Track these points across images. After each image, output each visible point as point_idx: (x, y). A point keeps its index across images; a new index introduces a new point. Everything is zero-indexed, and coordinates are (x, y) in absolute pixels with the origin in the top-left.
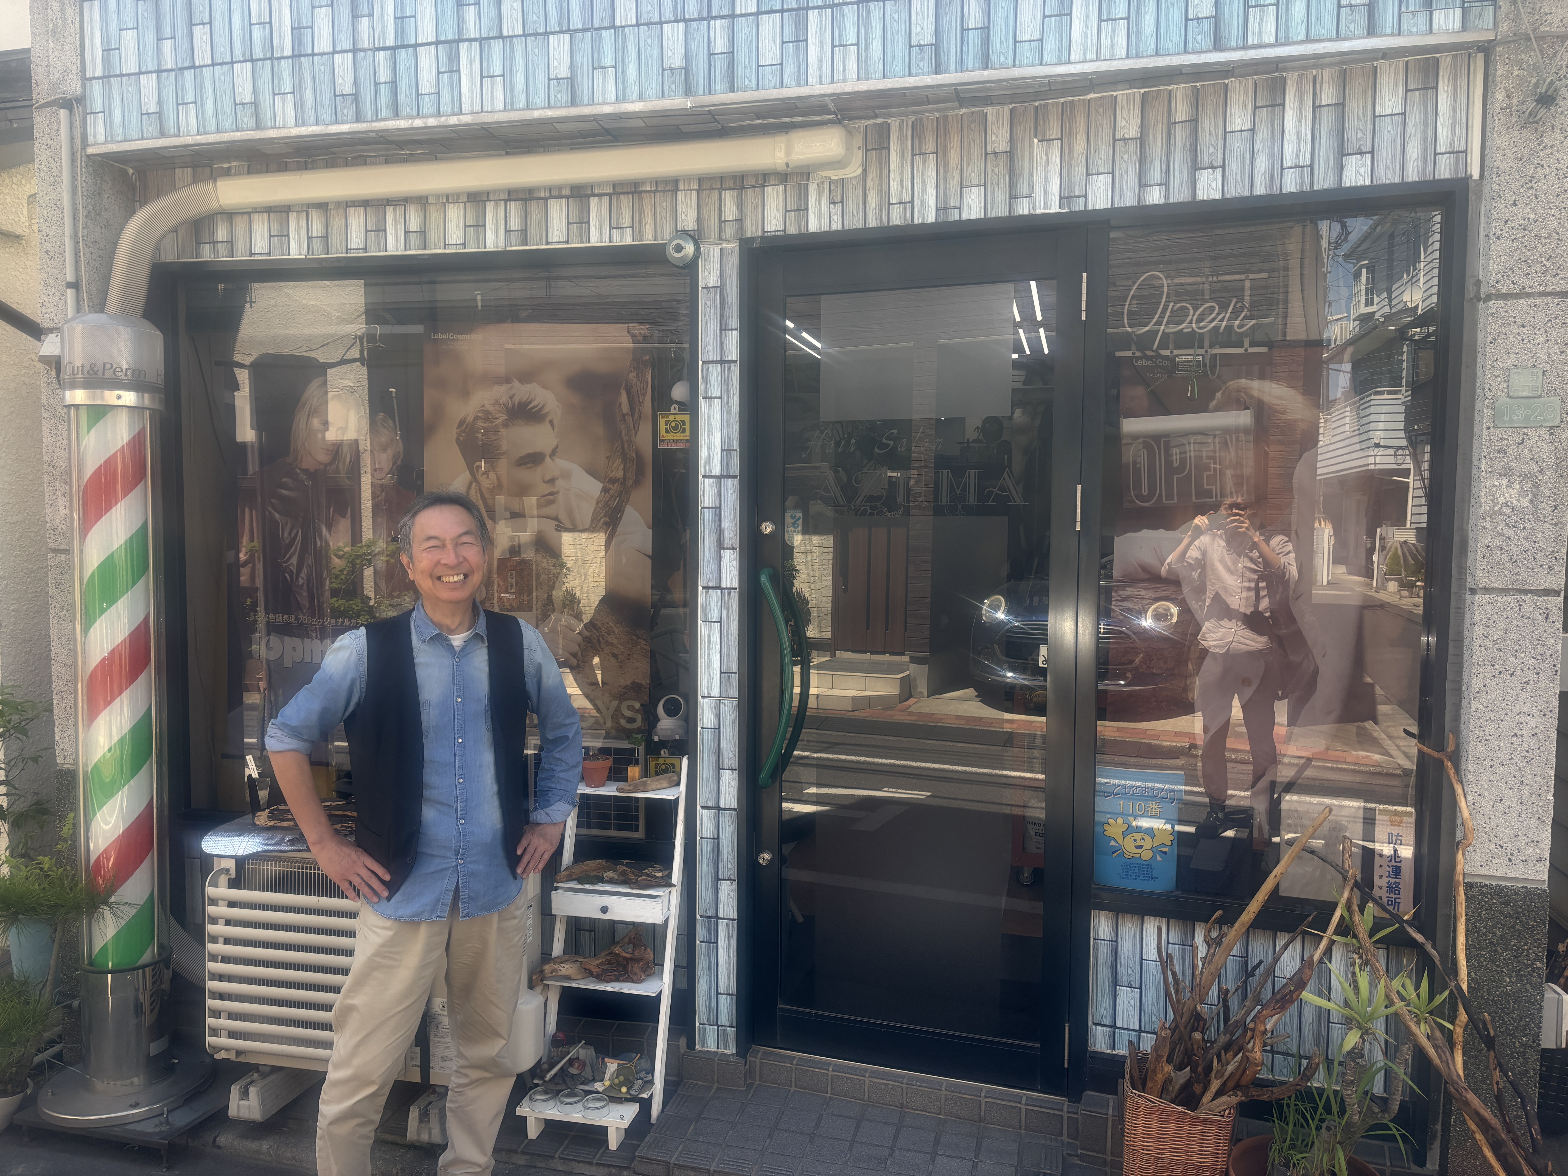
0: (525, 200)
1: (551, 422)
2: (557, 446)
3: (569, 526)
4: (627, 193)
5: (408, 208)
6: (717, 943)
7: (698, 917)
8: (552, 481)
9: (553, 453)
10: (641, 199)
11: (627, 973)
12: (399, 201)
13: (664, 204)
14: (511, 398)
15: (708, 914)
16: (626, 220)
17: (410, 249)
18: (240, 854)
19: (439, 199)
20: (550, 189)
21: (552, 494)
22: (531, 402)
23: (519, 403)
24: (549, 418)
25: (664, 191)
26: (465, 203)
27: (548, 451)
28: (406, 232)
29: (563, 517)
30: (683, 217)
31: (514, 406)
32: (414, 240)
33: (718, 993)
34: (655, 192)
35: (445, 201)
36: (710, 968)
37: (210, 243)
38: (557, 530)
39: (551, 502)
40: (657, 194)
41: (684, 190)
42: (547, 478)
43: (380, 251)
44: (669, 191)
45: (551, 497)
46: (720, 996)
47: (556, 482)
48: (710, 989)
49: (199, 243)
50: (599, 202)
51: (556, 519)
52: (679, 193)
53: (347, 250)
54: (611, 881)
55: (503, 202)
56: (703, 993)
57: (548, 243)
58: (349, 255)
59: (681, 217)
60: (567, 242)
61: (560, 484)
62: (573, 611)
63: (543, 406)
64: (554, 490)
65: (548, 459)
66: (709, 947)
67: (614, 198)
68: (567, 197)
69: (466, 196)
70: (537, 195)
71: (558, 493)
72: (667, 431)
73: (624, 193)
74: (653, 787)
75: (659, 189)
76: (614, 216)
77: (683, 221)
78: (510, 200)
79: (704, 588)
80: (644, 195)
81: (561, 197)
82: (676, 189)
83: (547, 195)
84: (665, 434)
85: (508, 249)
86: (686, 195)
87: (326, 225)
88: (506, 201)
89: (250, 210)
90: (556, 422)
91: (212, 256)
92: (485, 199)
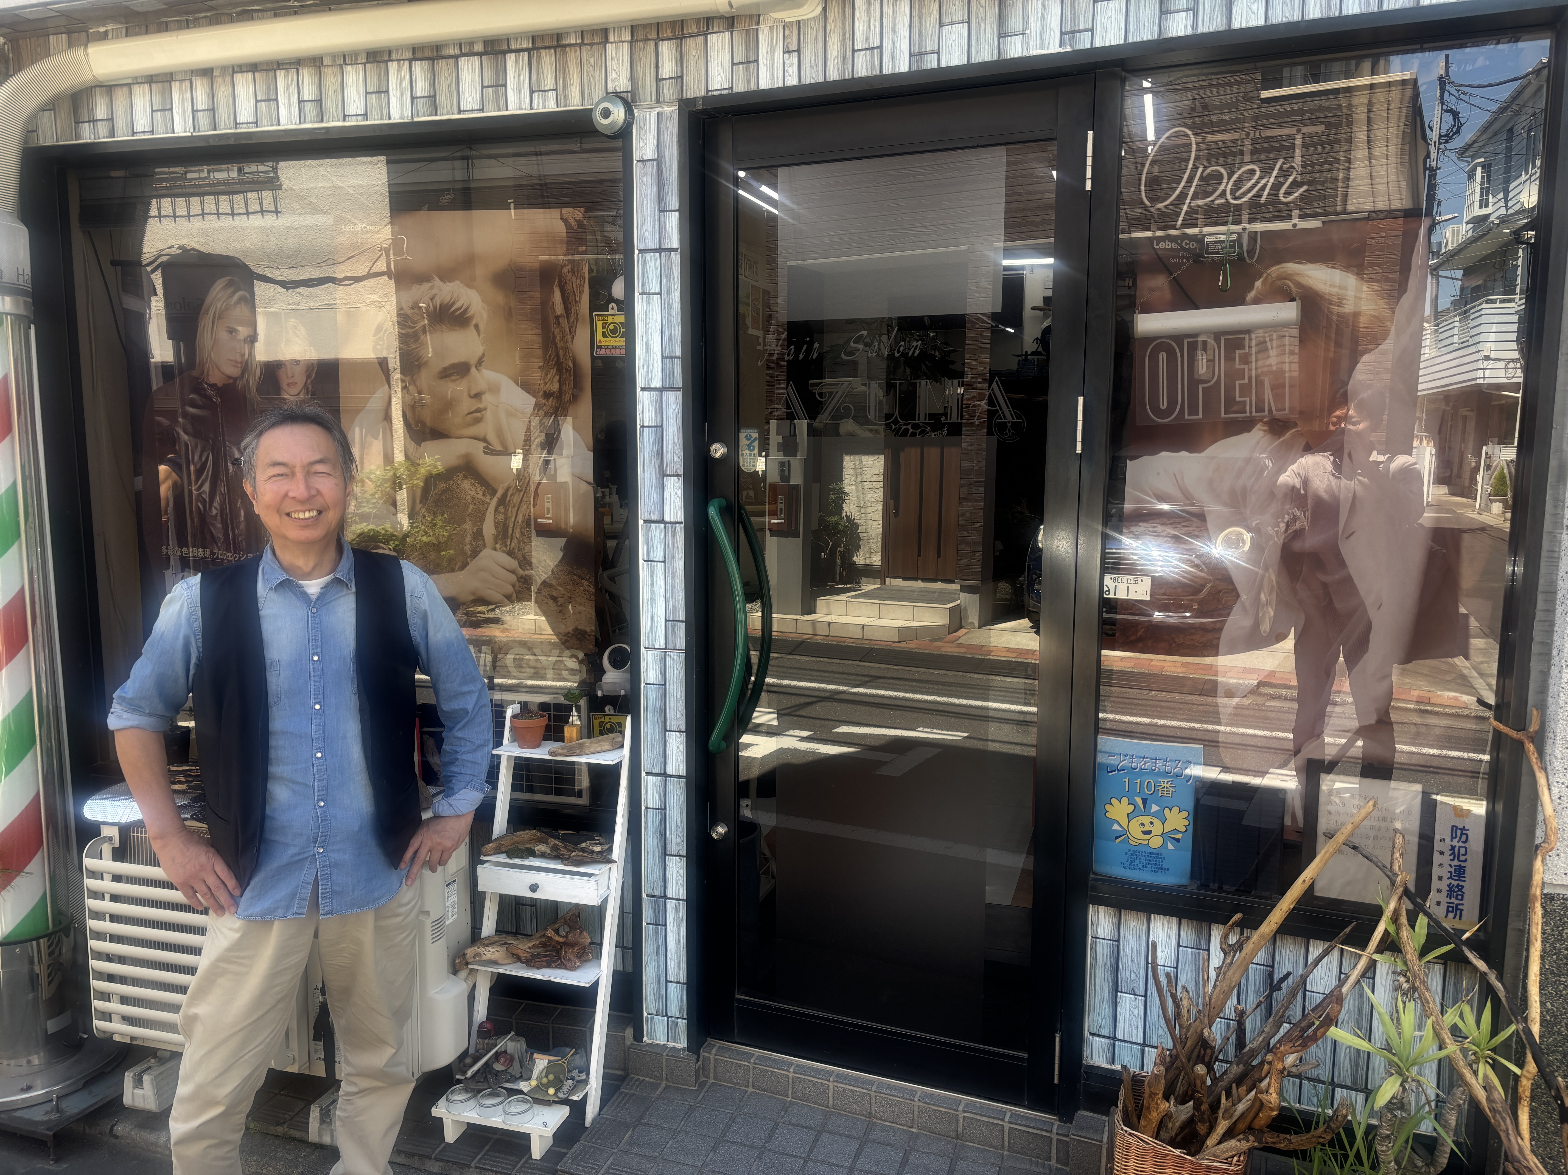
0: (432, 59)
1: (476, 326)
2: (483, 355)
3: (499, 448)
4: (549, 48)
5: (300, 72)
6: (665, 925)
7: (644, 896)
8: (478, 396)
9: (480, 363)
10: (565, 54)
11: (560, 959)
12: (290, 63)
13: (592, 61)
14: (432, 299)
15: (656, 894)
16: (549, 82)
17: (305, 122)
18: (123, 821)
19: (335, 61)
20: (460, 44)
21: (478, 410)
22: (453, 303)
23: (441, 305)
24: (474, 322)
25: (591, 44)
26: (364, 64)
27: (473, 361)
28: (300, 102)
29: (492, 437)
30: (614, 75)
31: (435, 308)
32: (310, 110)
33: (667, 981)
34: (580, 46)
35: (341, 62)
36: (658, 953)
37: (89, 121)
38: (485, 453)
39: (478, 421)
40: (584, 48)
41: (615, 42)
42: (473, 393)
43: (272, 125)
44: (597, 44)
45: (478, 415)
46: (669, 984)
47: (483, 396)
48: (659, 976)
49: (77, 122)
50: (517, 59)
51: (484, 440)
52: (609, 46)
53: (236, 124)
54: (543, 856)
55: (407, 63)
56: (651, 980)
57: (460, 112)
58: (239, 131)
59: (612, 75)
60: (482, 110)
61: (487, 398)
62: (506, 546)
63: (467, 309)
64: (481, 406)
65: (473, 370)
66: (657, 930)
67: (534, 53)
68: (480, 54)
69: (364, 55)
70: (445, 52)
71: (486, 409)
72: (604, 335)
73: (545, 48)
74: (592, 750)
75: (586, 42)
76: (534, 77)
77: (613, 80)
78: (415, 59)
79: (645, 521)
80: (568, 49)
81: (474, 54)
82: (606, 41)
83: (457, 52)
84: (603, 339)
85: (415, 120)
86: (617, 49)
87: (212, 96)
88: (410, 61)
89: (129, 81)
90: (482, 327)
91: (92, 137)
92: (386, 58)
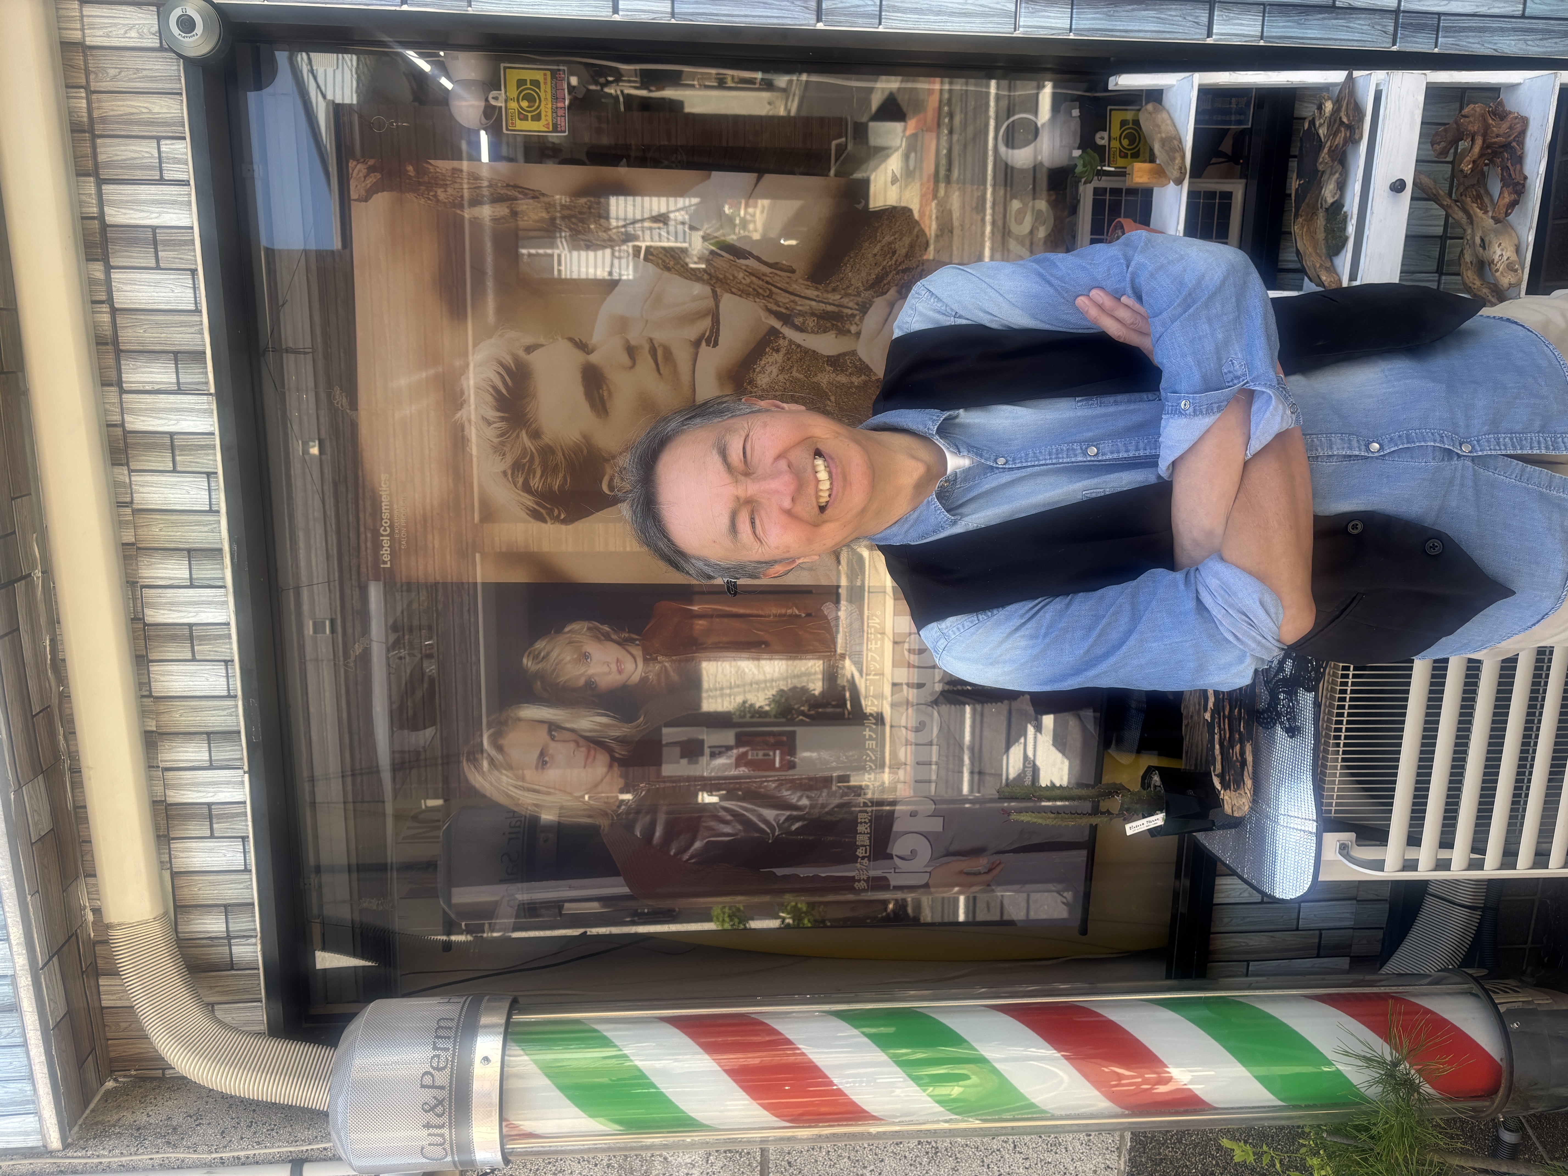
0: (119, 353)
1: (529, 349)
2: (571, 340)
3: (707, 323)
4: (94, 147)
5: (148, 582)
6: (1439, 14)
7: (1395, 48)
8: (631, 351)
9: (583, 346)
10: (104, 120)
11: (1510, 143)
12: (134, 599)
13: (112, 72)
14: (489, 423)
15: (1391, 29)
16: (145, 151)
17: (223, 578)
18: (1312, 827)
19: (128, 522)
20: (94, 302)
21: (653, 352)
22: (495, 388)
23: (498, 410)
24: (522, 353)
25: (87, 73)
26: (130, 471)
27: (579, 357)
28: (192, 586)
30: (133, 34)
31: (502, 419)
32: (206, 571)
33: (1523, 16)
34: (90, 92)
35: (128, 511)
36: (1482, 30)
37: (230, 945)
40: (93, 86)
41: (82, 30)
43: (229, 636)
44: (86, 62)
46: (1528, 12)
48: (1515, 30)
49: (231, 965)
50: (113, 204)
51: (697, 344)
52: (89, 41)
53: (230, 696)
54: (1342, 186)
55: (124, 396)
56: (1522, 45)
57: (198, 311)
58: (239, 693)
59: (132, 39)
60: (194, 272)
61: (635, 336)
63: (501, 364)
66: (1447, 29)
67: (105, 173)
68: (108, 268)
69: (117, 470)
70: (108, 331)
71: (651, 340)
73: (95, 155)
74: (1171, 128)
75: (83, 82)
76: (139, 174)
77: (141, 36)
78: (119, 383)
80: (96, 114)
81: (108, 281)
82: (83, 47)
83: (105, 308)
85: (212, 391)
86: (92, 27)
87: (189, 735)
88: (122, 391)
89: (167, 875)
90: (529, 340)
91: (253, 940)
92: (119, 431)
